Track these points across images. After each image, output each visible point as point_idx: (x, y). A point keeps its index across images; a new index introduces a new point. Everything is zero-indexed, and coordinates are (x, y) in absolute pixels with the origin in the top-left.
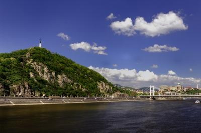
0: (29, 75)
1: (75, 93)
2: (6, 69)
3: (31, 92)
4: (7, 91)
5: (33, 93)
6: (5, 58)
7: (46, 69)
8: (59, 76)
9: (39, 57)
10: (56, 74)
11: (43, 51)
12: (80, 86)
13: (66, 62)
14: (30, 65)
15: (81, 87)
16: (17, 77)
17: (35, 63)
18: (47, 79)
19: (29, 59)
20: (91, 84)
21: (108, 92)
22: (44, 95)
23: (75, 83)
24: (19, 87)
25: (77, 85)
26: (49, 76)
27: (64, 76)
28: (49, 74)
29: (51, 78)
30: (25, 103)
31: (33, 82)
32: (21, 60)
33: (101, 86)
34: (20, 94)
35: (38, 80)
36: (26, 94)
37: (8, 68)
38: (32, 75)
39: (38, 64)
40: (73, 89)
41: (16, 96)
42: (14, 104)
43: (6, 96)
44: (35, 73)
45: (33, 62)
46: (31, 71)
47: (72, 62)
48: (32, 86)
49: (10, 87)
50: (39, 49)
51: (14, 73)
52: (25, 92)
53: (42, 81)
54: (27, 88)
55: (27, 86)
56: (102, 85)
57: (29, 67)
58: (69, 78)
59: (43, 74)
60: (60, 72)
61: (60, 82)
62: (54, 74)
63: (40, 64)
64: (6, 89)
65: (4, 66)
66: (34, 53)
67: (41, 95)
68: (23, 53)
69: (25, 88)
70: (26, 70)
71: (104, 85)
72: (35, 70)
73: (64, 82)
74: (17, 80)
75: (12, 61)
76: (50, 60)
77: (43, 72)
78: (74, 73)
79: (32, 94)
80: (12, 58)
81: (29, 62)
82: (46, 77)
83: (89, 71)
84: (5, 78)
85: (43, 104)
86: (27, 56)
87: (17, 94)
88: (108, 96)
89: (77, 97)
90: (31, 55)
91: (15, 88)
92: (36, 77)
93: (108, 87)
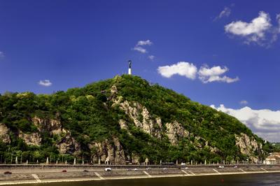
0: (119, 125)
1: (200, 157)
2: (82, 116)
3: (126, 155)
4: (87, 153)
5: (129, 157)
6: (77, 97)
7: (145, 113)
8: (169, 126)
9: (133, 93)
10: (163, 122)
11: (137, 81)
12: (207, 143)
13: (175, 100)
14: (118, 106)
15: (209, 145)
16: (100, 129)
17: (126, 103)
18: (148, 132)
19: (115, 96)
20: (224, 139)
21: (256, 153)
22: (147, 160)
23: (198, 138)
24: (106, 146)
25: (201, 140)
26: (151, 125)
27: (177, 124)
28: (151, 122)
29: (156, 128)
30: (120, 175)
31: (126, 137)
32: (104, 99)
33: (241, 143)
34: (107, 160)
35: (133, 134)
36: (117, 160)
37: (84, 113)
38: (123, 125)
39: (131, 105)
40: (194, 149)
41: (102, 162)
42: (102, 178)
43: (85, 163)
44: (129, 121)
45: (123, 102)
46: (122, 118)
47: (186, 100)
48: (126, 144)
49: (91, 146)
50: (130, 78)
51: (95, 123)
52: (114, 156)
53: (140, 135)
54: (118, 149)
55: (118, 144)
56: (244, 140)
57: (117, 110)
58: (186, 128)
59: (141, 122)
60: (169, 117)
61: (171, 136)
62: (159, 121)
63: (135, 104)
64: (85, 150)
65: (78, 110)
66: (123, 86)
67: (142, 161)
68: (105, 86)
69: (115, 149)
70: (113, 115)
71: (248, 140)
72: (127, 116)
73: (177, 136)
74: (101, 134)
75: (89, 101)
76: (150, 98)
77: (141, 119)
78: (192, 119)
79: (127, 159)
80: (88, 97)
81: (117, 102)
82: (146, 128)
83: (217, 115)
84: (81, 132)
85: (150, 177)
86: (113, 91)
87: (102, 160)
88: (256, 160)
89: (203, 163)
90: (118, 90)
91: (98, 148)
92: (130, 129)
93: (254, 144)
